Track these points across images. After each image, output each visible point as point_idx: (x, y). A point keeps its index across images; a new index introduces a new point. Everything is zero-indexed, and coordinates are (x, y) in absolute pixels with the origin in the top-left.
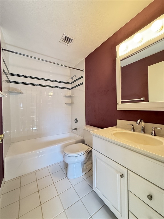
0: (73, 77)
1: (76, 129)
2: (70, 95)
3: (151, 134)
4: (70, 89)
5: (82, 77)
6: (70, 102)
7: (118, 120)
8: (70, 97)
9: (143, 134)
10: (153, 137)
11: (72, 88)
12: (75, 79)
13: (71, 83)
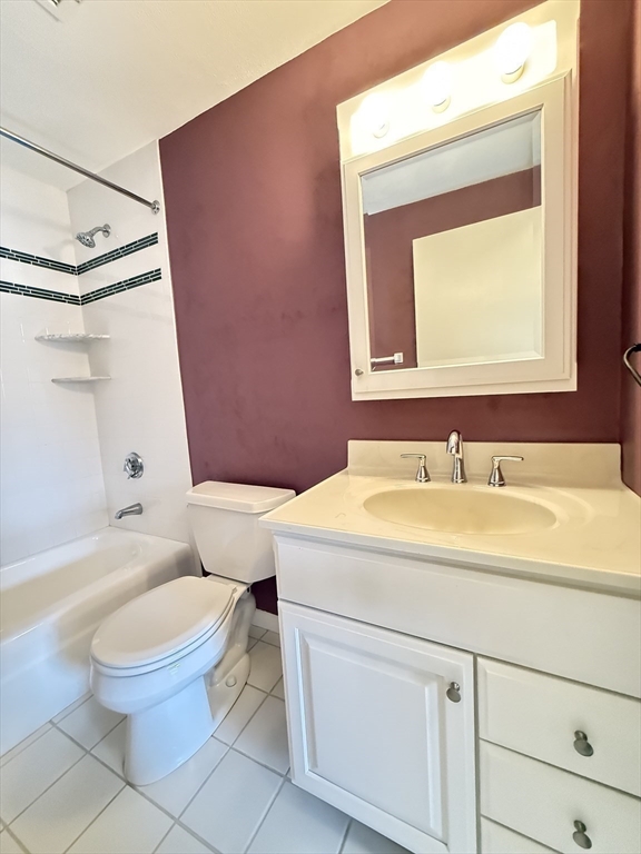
0: (92, 234)
1: (138, 510)
2: (81, 332)
3: (490, 483)
4: (73, 300)
5: (152, 240)
6: (86, 374)
7: (351, 444)
8: (83, 344)
9: (459, 487)
10: (497, 490)
11: (86, 299)
12: (103, 246)
13: (81, 270)
